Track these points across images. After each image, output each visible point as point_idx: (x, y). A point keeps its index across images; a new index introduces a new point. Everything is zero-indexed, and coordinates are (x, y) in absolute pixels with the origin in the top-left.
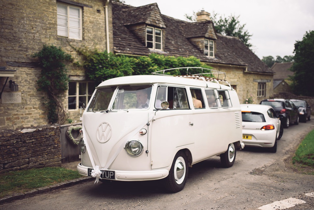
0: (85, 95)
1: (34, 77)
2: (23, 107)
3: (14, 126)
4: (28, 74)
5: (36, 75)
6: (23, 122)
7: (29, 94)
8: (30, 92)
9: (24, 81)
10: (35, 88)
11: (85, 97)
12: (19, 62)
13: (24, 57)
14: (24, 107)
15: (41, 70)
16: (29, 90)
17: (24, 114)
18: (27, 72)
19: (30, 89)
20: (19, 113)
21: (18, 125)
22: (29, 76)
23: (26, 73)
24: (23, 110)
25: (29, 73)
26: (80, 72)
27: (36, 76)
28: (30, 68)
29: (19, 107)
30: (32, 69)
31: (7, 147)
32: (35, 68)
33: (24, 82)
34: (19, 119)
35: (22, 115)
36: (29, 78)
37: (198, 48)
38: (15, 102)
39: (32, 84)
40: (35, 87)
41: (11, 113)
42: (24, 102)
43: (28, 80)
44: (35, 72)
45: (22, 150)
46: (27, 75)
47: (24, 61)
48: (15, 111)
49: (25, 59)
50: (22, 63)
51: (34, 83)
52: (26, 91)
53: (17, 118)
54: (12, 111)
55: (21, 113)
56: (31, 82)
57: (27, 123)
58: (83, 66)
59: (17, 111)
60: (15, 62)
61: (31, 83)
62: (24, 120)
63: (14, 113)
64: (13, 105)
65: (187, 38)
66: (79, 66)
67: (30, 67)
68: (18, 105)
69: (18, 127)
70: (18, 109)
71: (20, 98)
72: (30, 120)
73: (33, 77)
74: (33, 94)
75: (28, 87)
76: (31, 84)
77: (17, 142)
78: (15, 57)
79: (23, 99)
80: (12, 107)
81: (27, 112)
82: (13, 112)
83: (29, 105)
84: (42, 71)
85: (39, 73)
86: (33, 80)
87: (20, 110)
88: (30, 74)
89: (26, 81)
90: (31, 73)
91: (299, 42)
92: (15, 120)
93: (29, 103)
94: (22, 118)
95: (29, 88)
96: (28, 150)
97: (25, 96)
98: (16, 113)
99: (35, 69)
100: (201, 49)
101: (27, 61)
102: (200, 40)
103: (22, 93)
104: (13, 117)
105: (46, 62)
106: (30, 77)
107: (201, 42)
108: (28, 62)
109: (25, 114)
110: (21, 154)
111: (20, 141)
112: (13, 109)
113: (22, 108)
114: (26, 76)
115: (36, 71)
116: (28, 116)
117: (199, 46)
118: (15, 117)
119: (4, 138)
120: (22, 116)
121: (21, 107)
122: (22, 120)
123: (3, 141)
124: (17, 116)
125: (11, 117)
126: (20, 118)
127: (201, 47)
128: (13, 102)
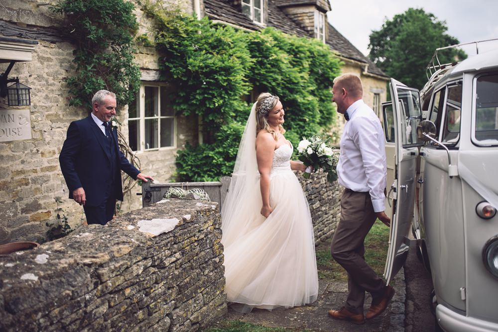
0: (156, 117)
1: (58, 68)
2: (35, 150)
3: (18, 203)
4: (43, 58)
5: (61, 62)
6: (37, 189)
7: (49, 115)
8: (48, 108)
9: (35, 78)
10: (61, 99)
11: (156, 120)
12: (21, 24)
13: (31, 11)
14: (38, 151)
15: (71, 51)
16: (49, 104)
17: (38, 169)
18: (41, 55)
19: (51, 102)
20: (27, 167)
21: (25, 201)
22: (46, 63)
23: (38, 55)
24: (35, 159)
25: (46, 56)
26: (149, 60)
27: (61, 66)
28: (47, 44)
29: (26, 152)
30: (53, 45)
31: (124, 294)
32: (58, 44)
33: (35, 81)
34: (27, 184)
35: (35, 171)
36: (46, 70)
37: (302, 26)
38: (16, 138)
39: (54, 88)
40: (61, 95)
41: (7, 169)
42: (38, 136)
43: (45, 76)
44: (59, 54)
45: (157, 292)
46: (42, 63)
47: (32, 22)
48: (18, 162)
49: (34, 15)
50: (28, 26)
51: (57, 85)
52: (42, 106)
53: (24, 182)
54: (11, 163)
55: (33, 168)
56: (51, 81)
57: (46, 194)
58: (155, 45)
59: (23, 162)
60: (10, 22)
61: (51, 85)
62: (39, 186)
63: (14, 168)
64: (12, 146)
65: (278, 7)
66: (147, 45)
67: (47, 41)
68: (23, 146)
69: (27, 205)
70: (23, 158)
71: (29, 126)
72: (53, 185)
73: (56, 69)
74: (57, 115)
75: (44, 95)
76: (51, 88)
77: (146, 268)
78: (9, 9)
79: (36, 128)
80: (10, 153)
81: (46, 165)
82: (12, 166)
83: (49, 143)
84: (75, 53)
85: (67, 57)
86: (55, 75)
87: (29, 160)
88: (49, 59)
89: (40, 77)
90: (49, 56)
91: (377, 33)
92: (19, 188)
93: (48, 138)
94: (34, 181)
95: (47, 97)
96: (169, 289)
97: (40, 119)
98: (20, 167)
99: (59, 48)
100: (309, 29)
101: (39, 24)
102: (306, 10)
103: (32, 113)
104: (12, 178)
105: (94, 28)
106: (48, 66)
107: (309, 15)
108: (42, 25)
109: (42, 170)
110: (156, 305)
111: (152, 266)
112: (12, 158)
113: (33, 154)
114: (39, 65)
115: (60, 51)
116: (48, 173)
117: (303, 23)
118: (17, 178)
119: (117, 265)
120: (33, 175)
121: (31, 151)
122: (34, 186)
123: (116, 276)
124: (23, 176)
125: (9, 179)
126: (30, 181)
127: (307, 25)
128: (10, 139)
